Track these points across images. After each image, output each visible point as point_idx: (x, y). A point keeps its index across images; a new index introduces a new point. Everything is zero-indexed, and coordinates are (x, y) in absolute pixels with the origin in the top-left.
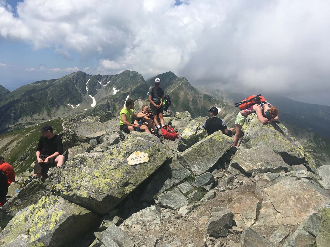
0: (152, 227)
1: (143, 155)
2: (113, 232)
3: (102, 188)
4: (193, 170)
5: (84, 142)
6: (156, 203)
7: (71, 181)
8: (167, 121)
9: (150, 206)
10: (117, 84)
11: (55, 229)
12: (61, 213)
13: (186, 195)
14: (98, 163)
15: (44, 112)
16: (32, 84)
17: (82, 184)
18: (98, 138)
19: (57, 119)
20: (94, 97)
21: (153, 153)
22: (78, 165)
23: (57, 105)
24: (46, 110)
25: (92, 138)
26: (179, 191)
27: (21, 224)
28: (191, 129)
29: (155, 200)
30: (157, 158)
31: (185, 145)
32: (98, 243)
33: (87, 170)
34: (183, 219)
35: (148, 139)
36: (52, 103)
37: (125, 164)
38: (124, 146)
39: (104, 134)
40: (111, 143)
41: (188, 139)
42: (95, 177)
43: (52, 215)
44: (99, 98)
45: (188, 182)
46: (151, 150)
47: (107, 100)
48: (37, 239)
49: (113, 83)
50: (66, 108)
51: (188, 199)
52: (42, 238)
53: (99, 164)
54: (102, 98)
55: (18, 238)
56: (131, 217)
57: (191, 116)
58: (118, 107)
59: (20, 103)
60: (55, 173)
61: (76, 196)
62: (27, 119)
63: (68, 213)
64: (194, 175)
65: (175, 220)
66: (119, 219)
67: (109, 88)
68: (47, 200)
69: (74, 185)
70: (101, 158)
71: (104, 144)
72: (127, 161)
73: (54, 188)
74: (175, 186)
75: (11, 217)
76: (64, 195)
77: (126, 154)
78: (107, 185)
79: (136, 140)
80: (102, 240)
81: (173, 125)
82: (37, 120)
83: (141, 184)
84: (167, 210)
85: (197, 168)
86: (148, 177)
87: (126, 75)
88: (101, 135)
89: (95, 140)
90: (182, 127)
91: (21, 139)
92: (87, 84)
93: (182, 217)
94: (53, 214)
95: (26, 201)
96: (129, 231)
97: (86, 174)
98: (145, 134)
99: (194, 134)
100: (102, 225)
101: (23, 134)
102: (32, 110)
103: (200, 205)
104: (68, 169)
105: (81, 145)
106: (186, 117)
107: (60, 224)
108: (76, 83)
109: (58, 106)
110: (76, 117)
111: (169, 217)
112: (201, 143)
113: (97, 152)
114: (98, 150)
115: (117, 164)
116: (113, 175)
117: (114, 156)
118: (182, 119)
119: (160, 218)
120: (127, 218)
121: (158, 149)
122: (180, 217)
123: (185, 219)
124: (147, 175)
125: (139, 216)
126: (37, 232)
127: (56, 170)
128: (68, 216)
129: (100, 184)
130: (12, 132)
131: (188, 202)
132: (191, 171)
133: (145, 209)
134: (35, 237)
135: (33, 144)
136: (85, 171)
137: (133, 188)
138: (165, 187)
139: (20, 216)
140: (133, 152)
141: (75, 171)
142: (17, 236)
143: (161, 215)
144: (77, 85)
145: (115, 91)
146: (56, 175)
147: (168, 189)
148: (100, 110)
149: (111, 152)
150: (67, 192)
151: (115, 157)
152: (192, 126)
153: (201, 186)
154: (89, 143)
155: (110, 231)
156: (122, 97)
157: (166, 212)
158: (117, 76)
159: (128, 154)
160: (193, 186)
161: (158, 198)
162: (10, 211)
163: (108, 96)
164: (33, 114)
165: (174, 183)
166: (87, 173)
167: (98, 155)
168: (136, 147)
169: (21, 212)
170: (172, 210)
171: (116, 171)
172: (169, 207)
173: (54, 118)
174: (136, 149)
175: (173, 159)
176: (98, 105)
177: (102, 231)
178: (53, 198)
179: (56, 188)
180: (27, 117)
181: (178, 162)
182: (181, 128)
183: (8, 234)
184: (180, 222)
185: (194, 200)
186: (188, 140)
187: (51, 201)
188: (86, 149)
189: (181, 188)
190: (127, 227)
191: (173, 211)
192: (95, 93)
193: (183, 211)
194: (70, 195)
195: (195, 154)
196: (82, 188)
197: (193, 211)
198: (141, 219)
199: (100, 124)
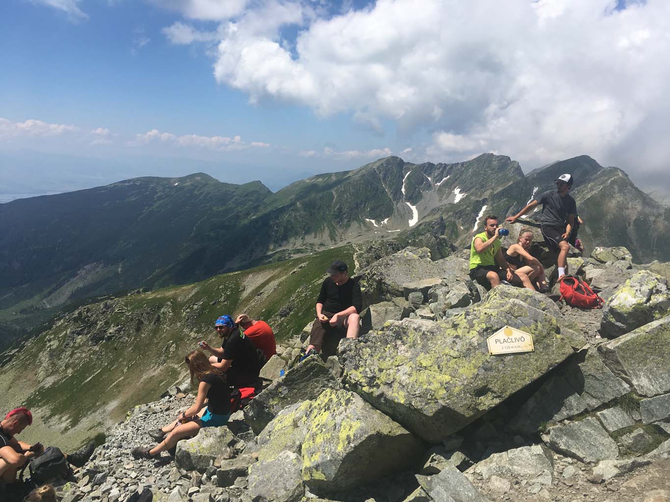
0: (533, 488)
1: (522, 337)
2: (453, 481)
3: (435, 391)
4: (636, 383)
5: (397, 296)
6: (543, 442)
7: (377, 369)
8: (575, 267)
9: (530, 445)
10: (464, 181)
11: (346, 452)
12: (357, 425)
13: (616, 436)
14: (428, 340)
15: (323, 232)
16: (308, 179)
17: (397, 377)
18: (425, 291)
19: (345, 246)
20: (415, 207)
21: (544, 335)
22: (391, 340)
23: (346, 220)
24: (329, 228)
25: (415, 290)
26: (598, 424)
27: (286, 431)
28: (637, 290)
29: (541, 433)
30: (552, 346)
31: (619, 324)
32: (423, 495)
33: (407, 352)
34: (606, 486)
35: (532, 304)
36: (339, 216)
37: (483, 350)
38: (482, 314)
39: (437, 285)
40: (453, 304)
41: (626, 313)
42: (421, 368)
43: (341, 425)
44: (425, 208)
45: (622, 407)
46: (539, 327)
47: (441, 213)
48: (315, 464)
49: (456, 180)
50: (362, 225)
51: (619, 446)
52: (322, 463)
53: (431, 343)
54: (431, 208)
55: (280, 457)
56: (488, 459)
57: (631, 258)
58: (462, 228)
59: (287, 214)
60: (350, 350)
61: (385, 398)
62: (296, 243)
63: (370, 427)
64: (637, 394)
65: (585, 484)
66: (463, 458)
67: (447, 189)
68: (333, 396)
69: (383, 377)
70: (435, 332)
71: (438, 304)
72: (487, 345)
73: (348, 377)
74: (591, 413)
75: (271, 417)
76: (363, 393)
77: (486, 330)
78: (443, 387)
79: (507, 303)
80: (432, 492)
81: (588, 277)
82: (312, 245)
83: (513, 396)
84: (569, 460)
85: (647, 380)
86: (529, 384)
87: (483, 163)
88: (431, 285)
89: (420, 294)
90: (610, 281)
91: (284, 278)
92: (404, 180)
93: (603, 481)
94: (344, 423)
95: (295, 391)
96: (483, 486)
97: (404, 360)
98: (526, 293)
99: (642, 303)
100: (430, 462)
101: (287, 270)
102: (304, 227)
103: (648, 463)
104: (373, 345)
105: (393, 302)
106: (619, 260)
107: (355, 446)
108: (384, 179)
109: (349, 221)
110: (380, 244)
111: (573, 476)
112: (661, 325)
113: (423, 317)
114: (425, 314)
115: (466, 347)
116: (458, 370)
117: (460, 332)
118: (608, 263)
119: (552, 474)
120: (480, 460)
121: (556, 328)
122: (597, 481)
123: (611, 488)
124: (527, 378)
125: (505, 460)
126: (315, 452)
127: (352, 344)
128: (370, 434)
129: (430, 383)
130: (270, 265)
131: (619, 452)
132: (631, 385)
133: (520, 448)
134: (310, 460)
135: (303, 289)
136: (403, 352)
137: (497, 401)
138: (567, 410)
139: (285, 417)
140: (500, 329)
141: (386, 351)
142: (279, 452)
143: (553, 468)
144: (385, 183)
145: (458, 196)
146: (352, 353)
147: (573, 416)
148: (426, 233)
149: (455, 323)
150: (370, 388)
151: (463, 333)
152: (639, 284)
153: (654, 422)
154: (407, 300)
155: (445, 478)
156: (472, 208)
157: (565, 463)
158: (465, 166)
159: (490, 330)
160: (633, 418)
161: (549, 431)
162: (270, 405)
163: (442, 206)
164: (305, 234)
165: (588, 404)
166: (407, 358)
167: (428, 325)
168: (507, 317)
169: (286, 410)
170: (579, 462)
171: (464, 361)
172: (573, 456)
173: (340, 244)
174: (506, 322)
175: (590, 352)
176: (422, 222)
177: (431, 474)
178: (345, 394)
179: (350, 378)
180: (296, 239)
181: (599, 361)
182: (606, 286)
183: (264, 446)
184: (597, 491)
185: (635, 450)
186: (626, 315)
187: (340, 399)
188: (402, 311)
189: (605, 418)
190: (479, 478)
191: (583, 465)
192: (419, 199)
193: (607, 468)
194: (374, 395)
195: (644, 348)
196: (396, 385)
197: (631, 473)
198: (511, 468)
199: (430, 262)
